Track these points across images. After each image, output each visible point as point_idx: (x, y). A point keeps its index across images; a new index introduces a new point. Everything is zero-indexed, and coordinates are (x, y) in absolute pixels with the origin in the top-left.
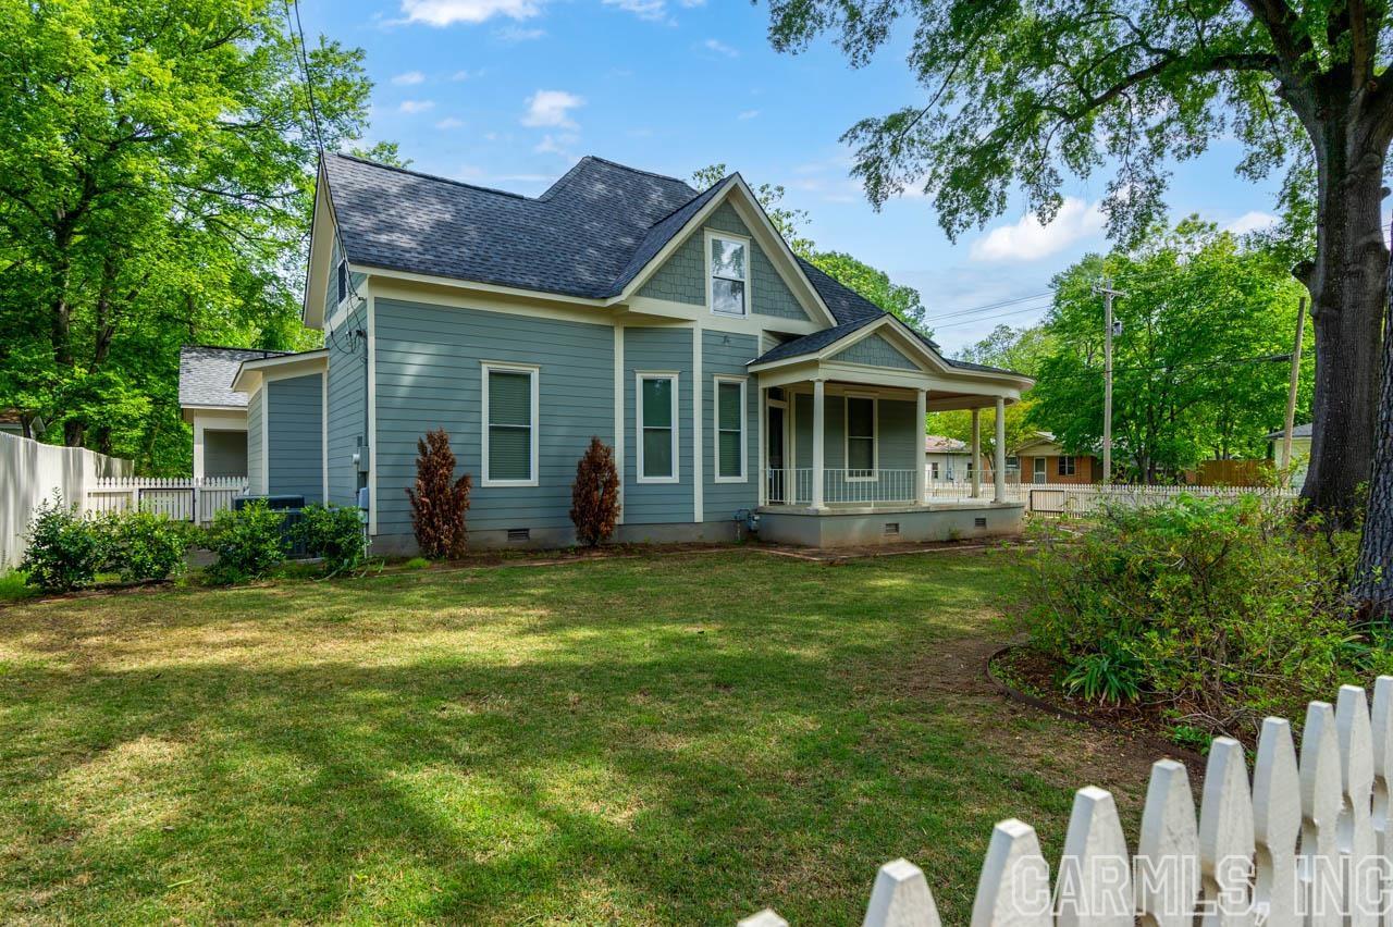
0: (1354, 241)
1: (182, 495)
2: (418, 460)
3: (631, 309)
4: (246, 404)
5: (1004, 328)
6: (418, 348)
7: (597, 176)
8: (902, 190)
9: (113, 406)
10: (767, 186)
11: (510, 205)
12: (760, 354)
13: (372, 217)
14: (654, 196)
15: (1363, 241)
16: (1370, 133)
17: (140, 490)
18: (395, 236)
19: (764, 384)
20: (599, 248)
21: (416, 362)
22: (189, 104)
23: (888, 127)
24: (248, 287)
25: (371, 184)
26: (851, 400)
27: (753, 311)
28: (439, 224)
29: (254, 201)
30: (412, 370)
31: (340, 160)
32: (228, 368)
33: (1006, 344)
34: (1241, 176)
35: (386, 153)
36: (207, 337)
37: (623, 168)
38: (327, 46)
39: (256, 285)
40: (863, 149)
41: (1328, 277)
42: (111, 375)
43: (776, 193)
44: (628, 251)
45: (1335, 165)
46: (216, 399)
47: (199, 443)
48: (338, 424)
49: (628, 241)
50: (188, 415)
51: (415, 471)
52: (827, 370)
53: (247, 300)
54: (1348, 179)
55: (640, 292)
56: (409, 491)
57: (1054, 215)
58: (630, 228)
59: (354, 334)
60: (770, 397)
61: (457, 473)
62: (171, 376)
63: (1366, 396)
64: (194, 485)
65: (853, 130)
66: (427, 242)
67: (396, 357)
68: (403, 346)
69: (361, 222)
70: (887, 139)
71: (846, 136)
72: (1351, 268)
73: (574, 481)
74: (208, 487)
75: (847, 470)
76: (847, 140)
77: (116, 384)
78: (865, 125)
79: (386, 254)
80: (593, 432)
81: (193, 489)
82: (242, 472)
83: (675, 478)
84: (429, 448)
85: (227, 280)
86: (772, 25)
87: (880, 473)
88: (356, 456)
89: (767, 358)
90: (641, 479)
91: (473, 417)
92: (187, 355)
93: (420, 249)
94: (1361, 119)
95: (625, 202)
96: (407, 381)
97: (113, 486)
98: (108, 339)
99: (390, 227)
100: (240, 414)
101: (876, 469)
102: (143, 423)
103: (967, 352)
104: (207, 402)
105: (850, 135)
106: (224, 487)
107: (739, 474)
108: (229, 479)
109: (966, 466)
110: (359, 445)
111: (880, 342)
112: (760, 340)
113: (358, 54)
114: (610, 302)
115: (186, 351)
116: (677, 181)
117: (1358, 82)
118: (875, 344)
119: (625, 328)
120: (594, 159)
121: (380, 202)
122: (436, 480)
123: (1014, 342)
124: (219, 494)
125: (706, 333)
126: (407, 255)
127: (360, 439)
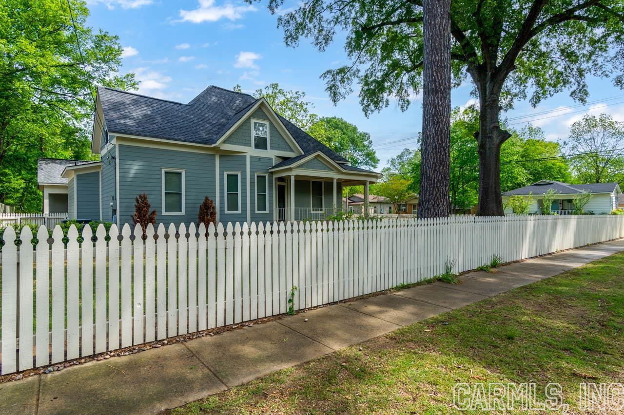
0: (490, 126)
1: (39, 220)
2: (135, 205)
3: (221, 148)
4: (67, 183)
5: (407, 150)
6: (135, 163)
7: (213, 94)
8: (345, 98)
9: (8, 184)
10: (298, 92)
11: (176, 107)
12: (274, 165)
13: (118, 113)
14: (237, 102)
15: (492, 125)
16: (493, 88)
17: (21, 218)
18: (127, 120)
19: (275, 176)
20: (211, 124)
21: (135, 168)
22: (42, 59)
23: (338, 73)
24: (69, 133)
25: (118, 100)
26: (313, 182)
27: (271, 149)
28: (145, 116)
29: (71, 97)
30: (133, 171)
31: (106, 90)
32: (60, 168)
33: (408, 157)
34: (472, 96)
35: (130, 77)
36: (50, 154)
37: (225, 90)
38: (103, 34)
39: (72, 133)
40: (329, 81)
41: (482, 138)
42: (7, 171)
43: (302, 95)
44: (223, 125)
45: (483, 98)
46: (54, 181)
47: (47, 199)
48: (105, 191)
49: (224, 121)
50: (41, 187)
51: (134, 209)
52: (296, 171)
53: (67, 139)
54: (487, 103)
55: (225, 142)
56: (132, 216)
57: (407, 108)
58: (224, 115)
59: (110, 158)
60: (278, 181)
61: (151, 210)
62: (34, 171)
63: (494, 181)
64: (45, 216)
65: (325, 74)
66: (139, 123)
67: (127, 166)
68: (130, 162)
69: (115, 115)
70: (339, 78)
71: (322, 76)
72: (488, 135)
73: (198, 212)
74: (51, 217)
75: (311, 208)
76: (322, 78)
77: (9, 175)
78: (329, 72)
79: (123, 128)
80: (205, 195)
81: (44, 218)
82: (66, 210)
83: (239, 212)
84: (140, 200)
85: (58, 131)
86: (285, 36)
87: (325, 209)
88: (112, 204)
89: (277, 166)
90: (226, 212)
91: (158, 189)
92: (41, 162)
93: (137, 126)
94: (491, 82)
95: (224, 104)
96: (131, 175)
97: (6, 217)
98: (4, 154)
99: (125, 117)
100: (65, 187)
101: (324, 208)
102: (21, 191)
103: (393, 159)
104: (50, 182)
105: (323, 76)
106: (57, 217)
107: (265, 210)
108: (60, 214)
109: (388, 208)
110: (113, 199)
111: (317, 161)
112: (274, 159)
113: (116, 38)
114: (213, 146)
115: (41, 161)
116: (248, 95)
117: (488, 69)
118: (315, 161)
119: (220, 155)
120: (213, 86)
121: (122, 107)
122: (142, 212)
123: (412, 156)
124: (55, 220)
125: (251, 157)
126: (131, 128)
127: (113, 197)
